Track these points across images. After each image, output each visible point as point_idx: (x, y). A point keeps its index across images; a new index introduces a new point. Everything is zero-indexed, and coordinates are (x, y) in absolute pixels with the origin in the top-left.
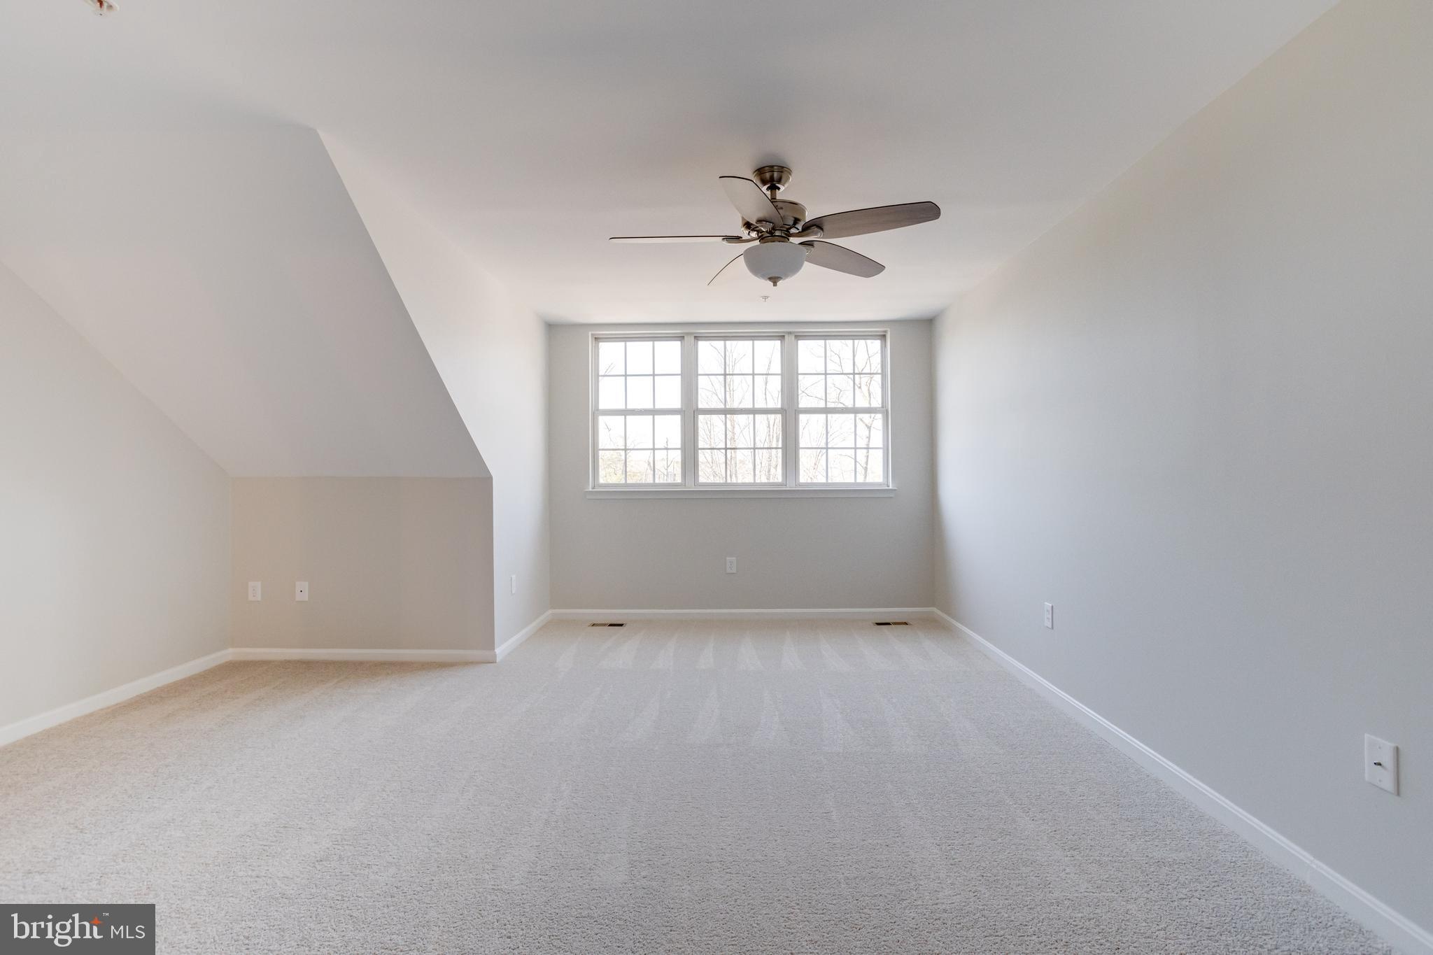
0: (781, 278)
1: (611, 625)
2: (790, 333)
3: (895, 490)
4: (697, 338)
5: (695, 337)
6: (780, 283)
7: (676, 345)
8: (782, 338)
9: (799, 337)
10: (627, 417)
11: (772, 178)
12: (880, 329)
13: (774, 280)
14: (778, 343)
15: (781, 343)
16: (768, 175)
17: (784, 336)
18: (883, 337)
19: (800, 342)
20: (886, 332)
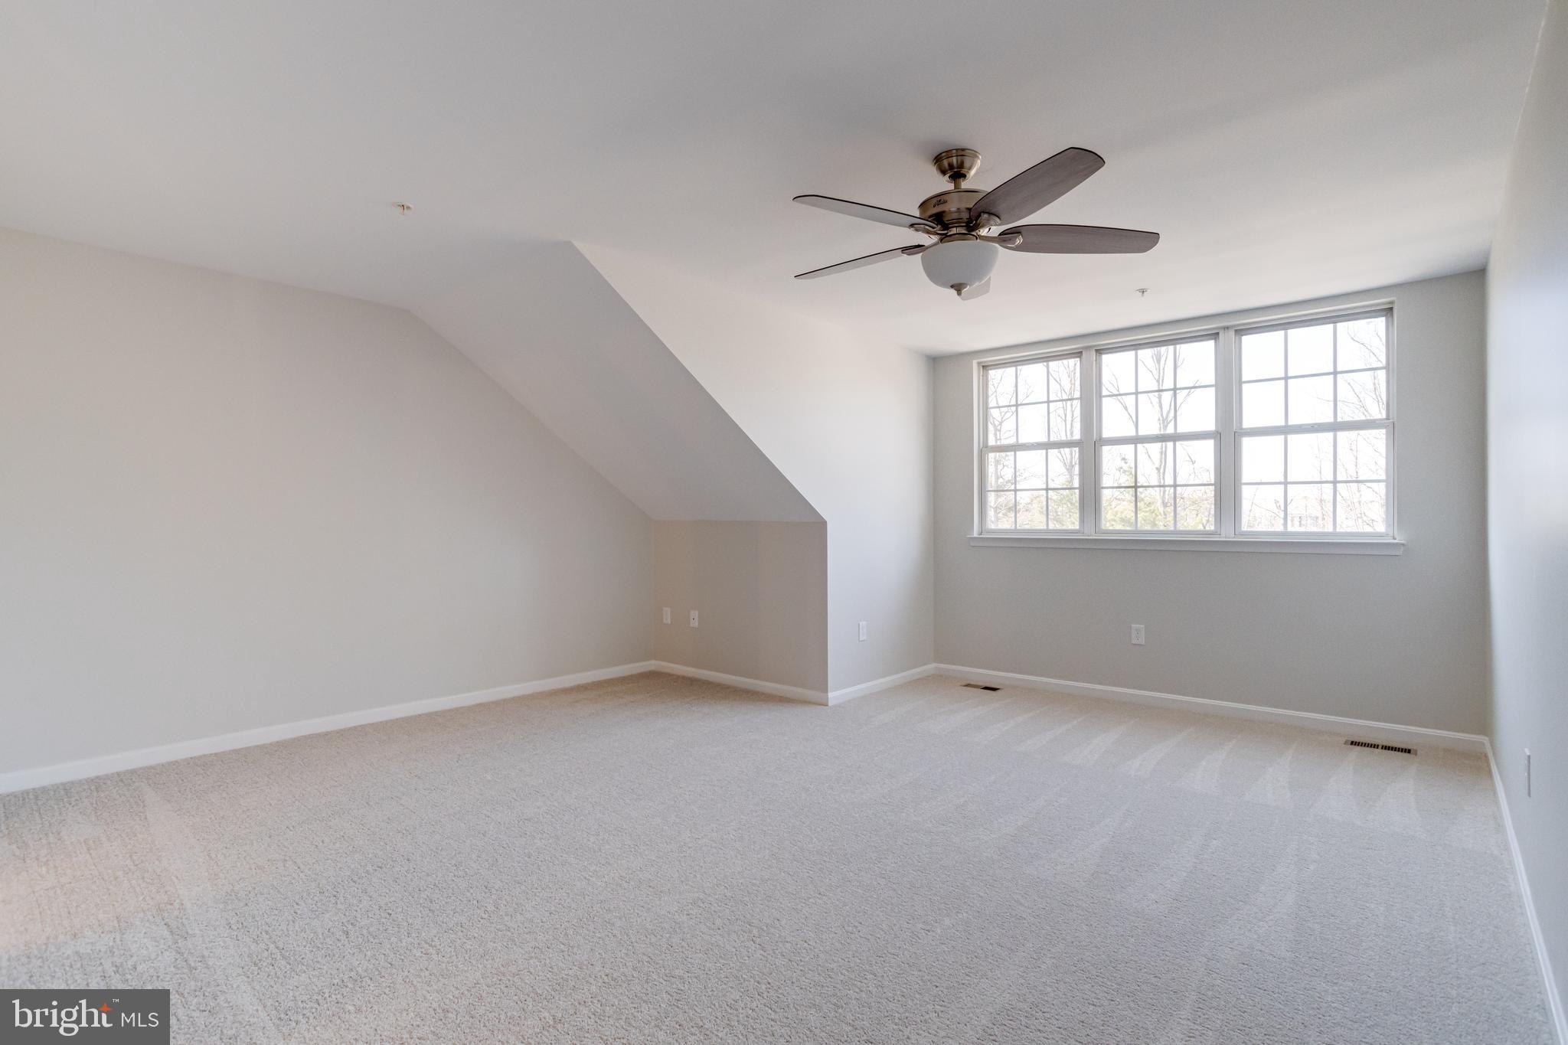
1: (986, 688)
2: (1227, 328)
3: (1403, 545)
4: (1099, 352)
5: (1097, 351)
7: (1073, 363)
8: (1215, 336)
9: (1240, 332)
10: (1018, 453)
11: (951, 166)
12: (1382, 300)
13: (959, 287)
14: (1211, 343)
15: (1215, 343)
16: (945, 163)
17: (1218, 334)
18: (1389, 311)
19: (1244, 338)
20: (1392, 303)
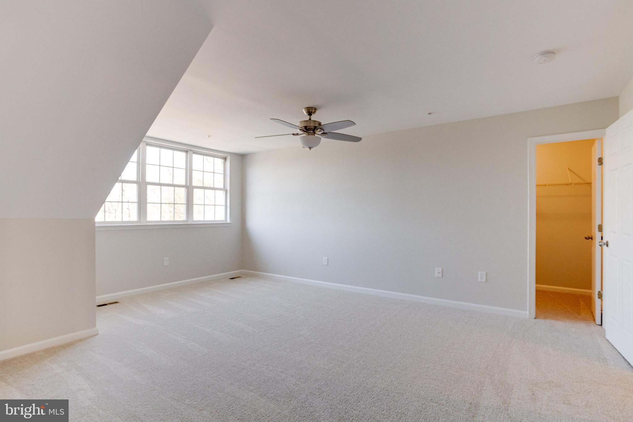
0: (312, 148)
3: (231, 223)
5: (146, 144)
6: (312, 149)
9: (193, 153)
12: (225, 155)
13: (310, 148)
15: (186, 154)
